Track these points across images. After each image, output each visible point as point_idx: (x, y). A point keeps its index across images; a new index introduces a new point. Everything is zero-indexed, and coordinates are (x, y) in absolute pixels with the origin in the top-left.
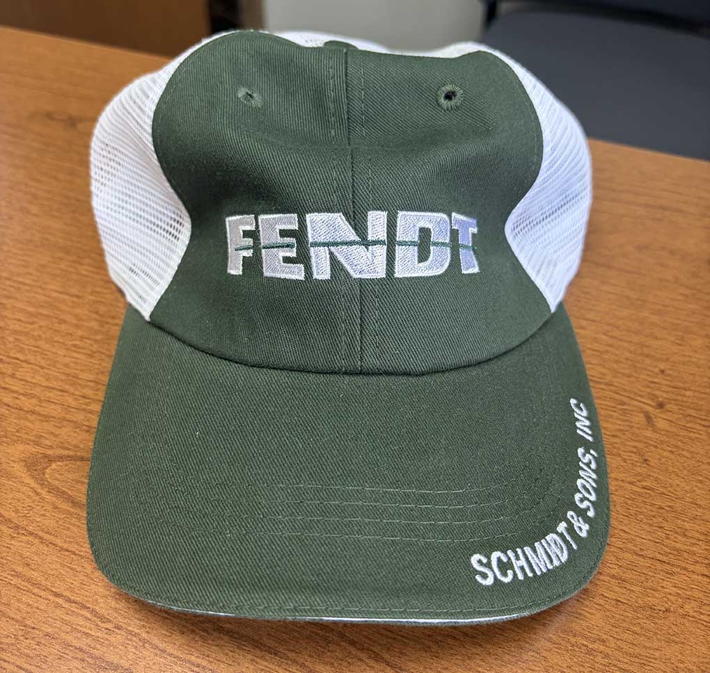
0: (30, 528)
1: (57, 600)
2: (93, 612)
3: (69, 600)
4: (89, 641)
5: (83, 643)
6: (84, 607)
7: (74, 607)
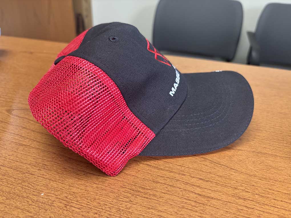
0: (6, 122)
1: (11, 134)
2: (21, 136)
3: (14, 134)
4: (19, 141)
5: (17, 141)
6: (18, 135)
7: (16, 135)
